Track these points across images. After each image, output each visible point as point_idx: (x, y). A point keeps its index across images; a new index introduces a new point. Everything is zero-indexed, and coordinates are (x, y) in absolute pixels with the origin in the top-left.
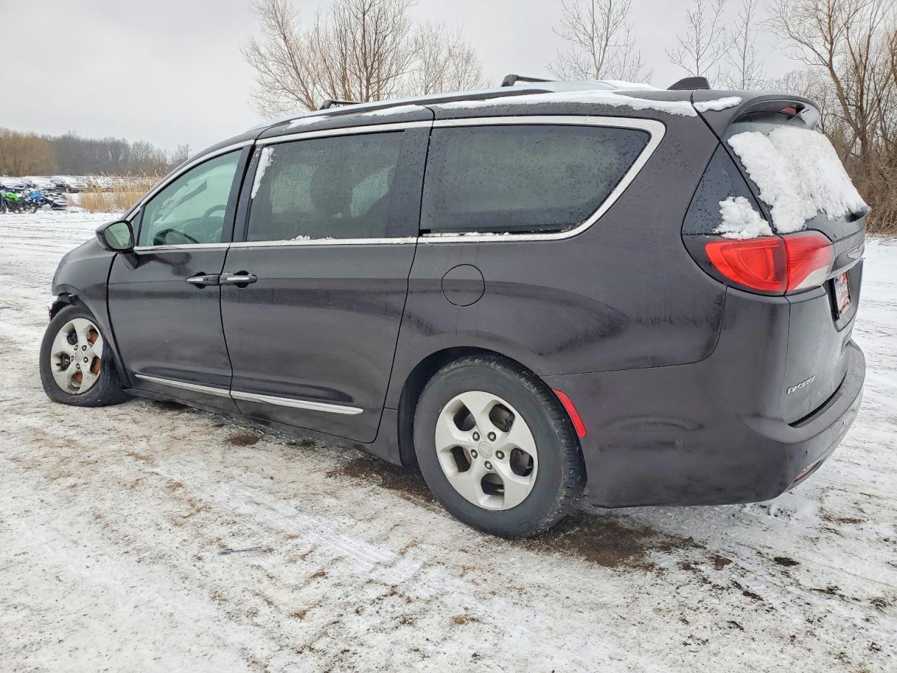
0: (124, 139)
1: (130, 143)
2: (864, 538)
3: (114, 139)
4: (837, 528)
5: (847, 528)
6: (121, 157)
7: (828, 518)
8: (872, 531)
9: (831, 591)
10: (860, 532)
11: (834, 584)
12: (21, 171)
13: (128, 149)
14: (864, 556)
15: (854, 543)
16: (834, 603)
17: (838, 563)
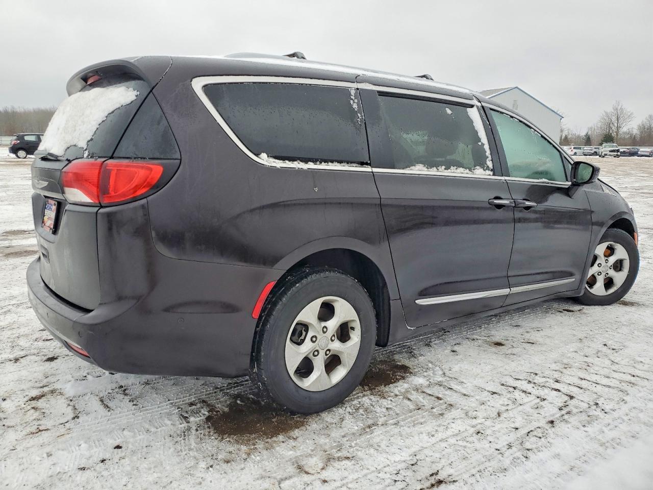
2: (19, 392)
4: (41, 390)
5: (35, 393)
7: (52, 392)
8: (17, 400)
9: (16, 360)
10: (25, 394)
11: (18, 364)
14: (12, 383)
15: (23, 387)
16: (12, 357)
17: (24, 373)
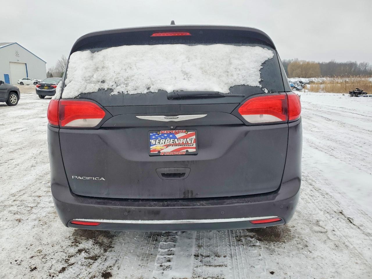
0: (356, 62)
1: (358, 63)
3: (351, 62)
6: (353, 69)
12: (307, 76)
13: (357, 66)
